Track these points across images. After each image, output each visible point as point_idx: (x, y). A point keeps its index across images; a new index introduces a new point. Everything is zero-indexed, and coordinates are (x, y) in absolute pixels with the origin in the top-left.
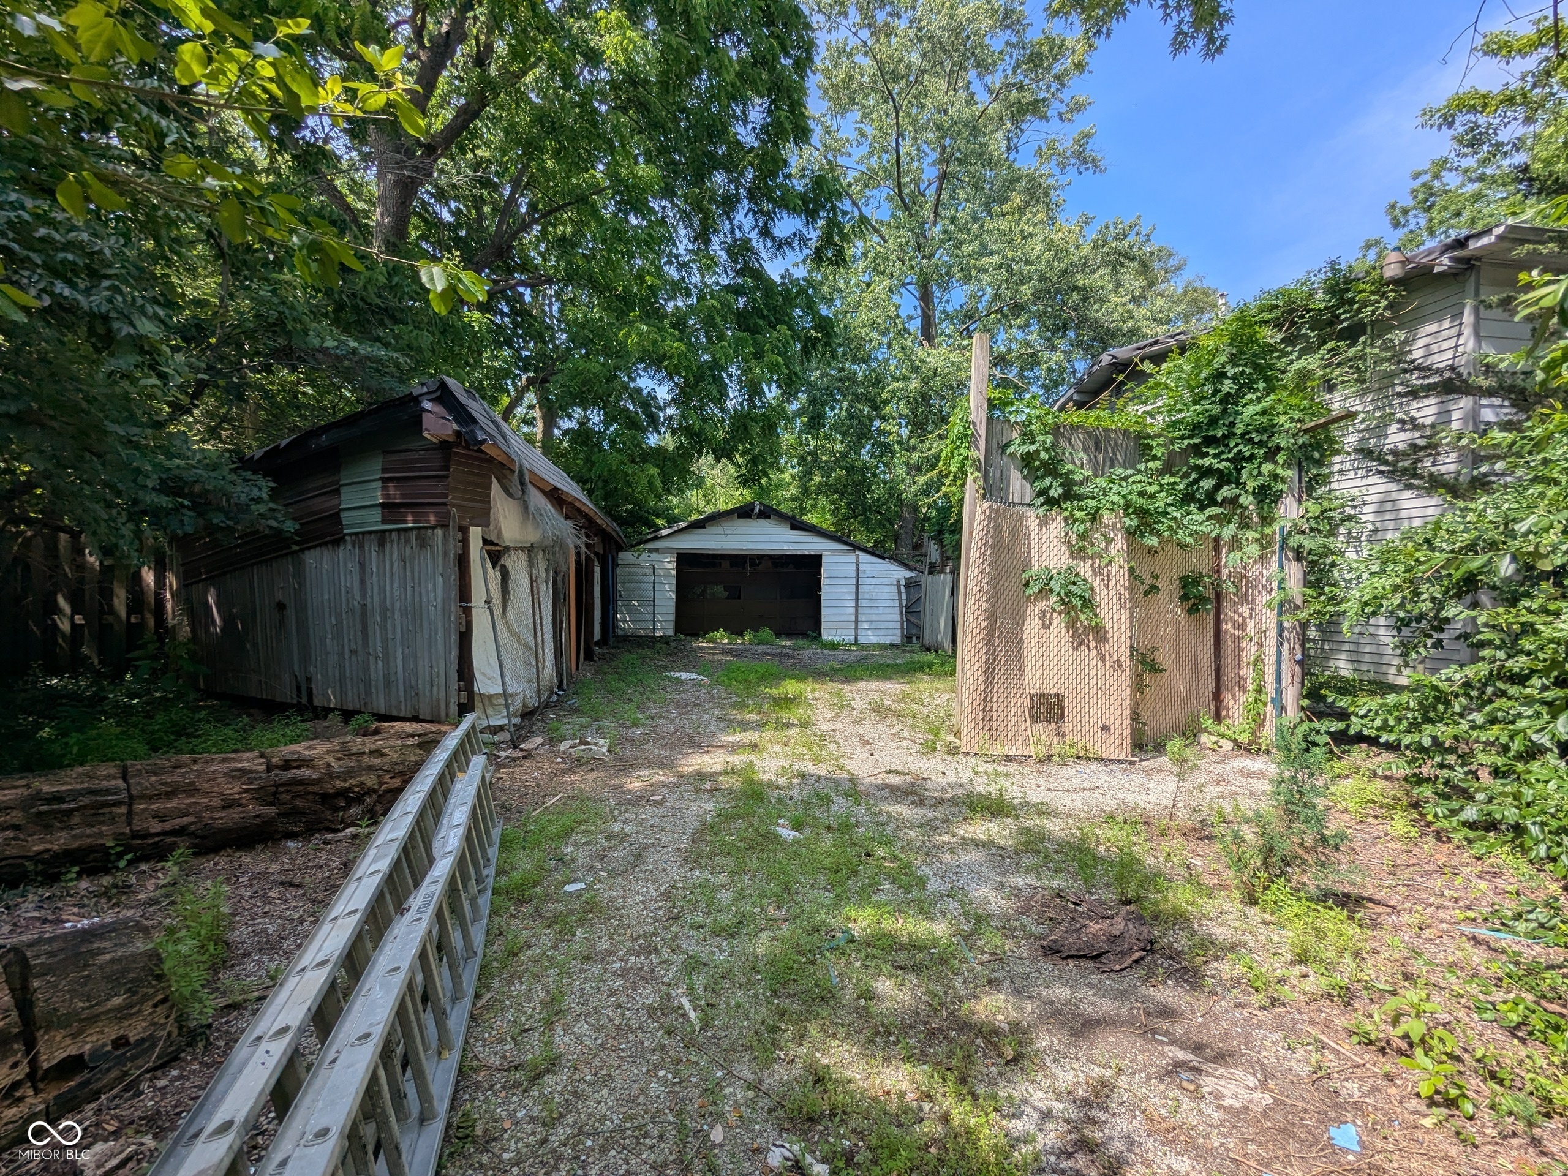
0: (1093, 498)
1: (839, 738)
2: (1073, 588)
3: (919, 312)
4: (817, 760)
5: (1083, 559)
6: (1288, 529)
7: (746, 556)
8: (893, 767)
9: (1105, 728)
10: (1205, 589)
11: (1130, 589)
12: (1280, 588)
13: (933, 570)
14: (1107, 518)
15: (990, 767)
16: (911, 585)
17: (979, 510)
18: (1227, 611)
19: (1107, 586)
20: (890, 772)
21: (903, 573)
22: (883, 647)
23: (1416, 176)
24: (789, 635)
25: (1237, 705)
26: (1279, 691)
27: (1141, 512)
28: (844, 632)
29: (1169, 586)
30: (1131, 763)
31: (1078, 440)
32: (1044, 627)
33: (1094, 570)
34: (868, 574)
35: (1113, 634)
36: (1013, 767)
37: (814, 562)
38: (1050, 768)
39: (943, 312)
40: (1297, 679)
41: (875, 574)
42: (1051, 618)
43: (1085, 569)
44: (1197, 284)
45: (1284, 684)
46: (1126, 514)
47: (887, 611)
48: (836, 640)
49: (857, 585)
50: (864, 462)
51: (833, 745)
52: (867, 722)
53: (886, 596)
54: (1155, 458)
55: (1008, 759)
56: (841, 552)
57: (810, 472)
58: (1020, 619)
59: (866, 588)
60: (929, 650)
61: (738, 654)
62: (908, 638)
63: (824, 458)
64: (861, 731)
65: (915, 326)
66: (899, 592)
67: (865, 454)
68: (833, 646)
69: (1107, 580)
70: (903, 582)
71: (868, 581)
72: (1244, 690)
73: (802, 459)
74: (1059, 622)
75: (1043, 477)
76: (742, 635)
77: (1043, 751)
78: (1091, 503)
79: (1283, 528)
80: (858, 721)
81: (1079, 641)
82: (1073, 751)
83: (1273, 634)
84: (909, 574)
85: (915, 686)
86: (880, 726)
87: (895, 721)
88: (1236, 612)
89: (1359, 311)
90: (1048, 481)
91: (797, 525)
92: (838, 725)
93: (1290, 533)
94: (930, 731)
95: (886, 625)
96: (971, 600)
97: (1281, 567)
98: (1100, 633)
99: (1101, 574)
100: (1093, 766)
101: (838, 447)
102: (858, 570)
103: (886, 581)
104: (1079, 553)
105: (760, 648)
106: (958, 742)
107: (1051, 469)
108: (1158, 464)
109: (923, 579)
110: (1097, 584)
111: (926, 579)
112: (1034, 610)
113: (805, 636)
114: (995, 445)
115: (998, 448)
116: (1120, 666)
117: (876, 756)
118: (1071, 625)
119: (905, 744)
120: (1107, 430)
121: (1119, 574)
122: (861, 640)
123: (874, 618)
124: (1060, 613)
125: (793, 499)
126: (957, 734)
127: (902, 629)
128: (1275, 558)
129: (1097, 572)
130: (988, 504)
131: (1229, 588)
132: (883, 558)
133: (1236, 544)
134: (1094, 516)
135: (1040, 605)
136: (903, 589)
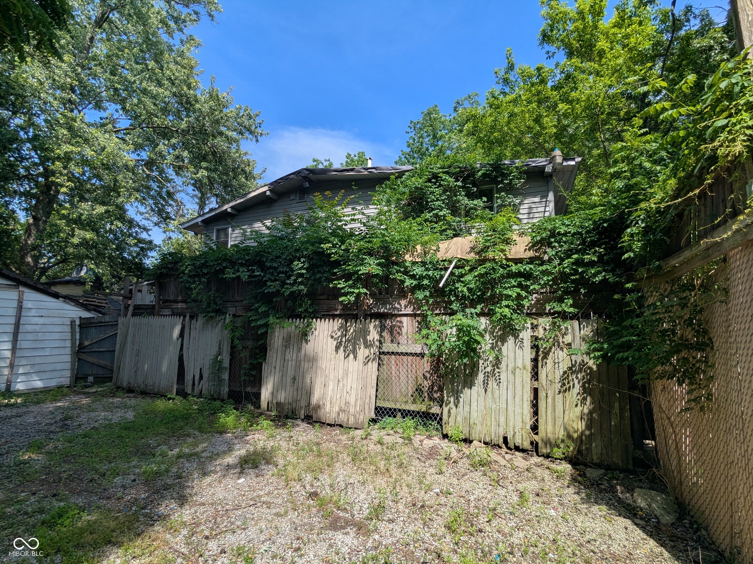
34: (33, 312)
41: (42, 312)
47: (56, 352)
49: (17, 325)
53: (57, 336)
59: (29, 328)
62: (77, 379)
66: (73, 333)
70: (78, 322)
71: (34, 320)
84: (86, 315)
95: (52, 367)
102: (20, 307)
103: (58, 321)
109: (122, 319)
122: (15, 387)
123: (38, 360)
127: (72, 370)
132: (56, 296)
136: (78, 329)
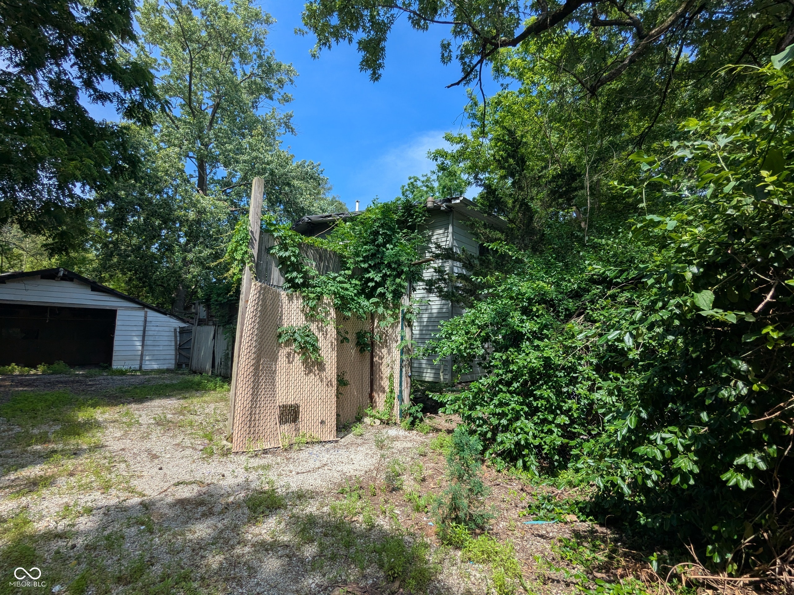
0: (320, 287)
1: (128, 456)
2: (308, 339)
3: (197, 174)
4: (106, 487)
5: (313, 321)
6: (405, 311)
7: (47, 307)
8: (181, 478)
9: (322, 422)
10: (367, 340)
11: (337, 340)
12: (402, 339)
13: (201, 322)
14: (326, 299)
15: (255, 462)
16: (182, 331)
17: (253, 287)
18: (377, 350)
19: (325, 338)
20: (179, 484)
21: (176, 324)
22: (160, 372)
23: (410, 179)
24: (82, 366)
25: (381, 399)
26: (401, 392)
27: (342, 298)
28: (130, 363)
29: (352, 337)
30: (337, 442)
31: (311, 252)
32: (289, 362)
33: (318, 328)
34: (154, 324)
35: (328, 367)
36: (269, 459)
37: (111, 314)
38: (293, 455)
39: (212, 179)
40: (409, 385)
41: (158, 324)
42: (294, 357)
43: (313, 327)
44: (337, 199)
45: (403, 388)
46: (336, 298)
47: (165, 348)
48: (124, 368)
49: (144, 331)
50: (153, 254)
51: (123, 465)
52: (153, 437)
53: (166, 338)
54: (349, 269)
55: (265, 452)
56: (133, 309)
57: (111, 255)
58: (274, 358)
59: (151, 333)
60: (195, 372)
61: (30, 383)
62: (179, 365)
63: (123, 247)
64: (149, 446)
65: (194, 180)
66: (176, 336)
67: (154, 248)
68: (122, 373)
69: (325, 334)
70: (178, 330)
71: (153, 328)
72: (384, 392)
73: (105, 245)
74: (298, 359)
75: (292, 272)
76: (35, 368)
77: (286, 443)
78: (319, 289)
79: (403, 311)
80: (146, 437)
81: (309, 370)
82: (304, 440)
83: (398, 362)
84: (183, 325)
85: (190, 401)
86: (164, 438)
87: (177, 431)
88: (380, 351)
89: (415, 219)
90: (295, 274)
91: (96, 287)
92: (127, 443)
93: (406, 313)
94: (205, 436)
95: (165, 357)
96: (244, 345)
97: (402, 328)
98: (321, 366)
99: (322, 331)
100: (317, 448)
101: (134, 241)
102: (145, 321)
103: (166, 329)
104: (311, 318)
105: (53, 378)
106: (229, 445)
107: (297, 267)
108: (349, 272)
109: (194, 328)
110: (320, 336)
111: (196, 329)
112: (283, 352)
113: (96, 365)
114: (263, 248)
115: (265, 250)
116: (331, 385)
117: (165, 470)
118: (305, 362)
119: (188, 452)
120: (326, 250)
121: (331, 329)
122: (144, 367)
123: (156, 353)
124: (299, 354)
125: (94, 270)
126: (230, 439)
127: (176, 359)
128: (400, 325)
129: (320, 329)
130: (260, 284)
131: (377, 337)
132: (166, 314)
133: (382, 318)
134: (319, 298)
135: (288, 349)
136: (178, 334)
